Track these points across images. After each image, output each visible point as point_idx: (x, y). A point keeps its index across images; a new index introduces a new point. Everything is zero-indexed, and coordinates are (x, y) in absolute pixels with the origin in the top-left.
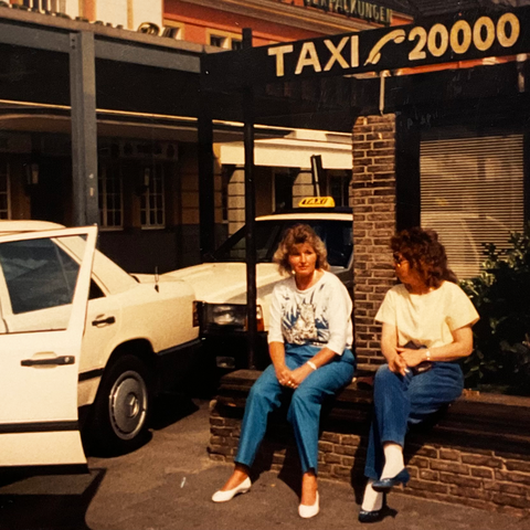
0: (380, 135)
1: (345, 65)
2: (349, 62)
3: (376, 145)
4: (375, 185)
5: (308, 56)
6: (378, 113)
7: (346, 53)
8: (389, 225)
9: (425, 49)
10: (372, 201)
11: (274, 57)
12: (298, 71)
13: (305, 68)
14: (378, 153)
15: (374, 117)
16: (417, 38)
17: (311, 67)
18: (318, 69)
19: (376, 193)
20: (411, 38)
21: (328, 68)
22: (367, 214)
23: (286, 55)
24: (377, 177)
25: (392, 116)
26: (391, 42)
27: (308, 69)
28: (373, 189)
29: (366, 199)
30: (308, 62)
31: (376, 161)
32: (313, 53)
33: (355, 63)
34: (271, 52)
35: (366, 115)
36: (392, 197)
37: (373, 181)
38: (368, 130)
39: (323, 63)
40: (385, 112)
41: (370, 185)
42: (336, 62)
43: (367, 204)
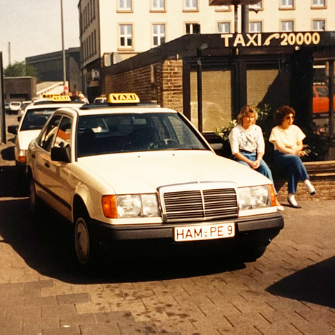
0: (176, 69)
1: (255, 44)
2: (257, 43)
3: (174, 73)
4: (174, 90)
5: (239, 40)
6: (176, 59)
7: (256, 40)
8: (180, 107)
9: (287, 41)
10: (173, 97)
11: (224, 39)
12: (235, 45)
13: (238, 44)
14: (175, 76)
15: (173, 61)
16: (284, 37)
17: (241, 44)
18: (244, 45)
19: (174, 93)
20: (282, 37)
21: (248, 45)
22: (170, 103)
23: (229, 38)
24: (175, 87)
25: (181, 61)
26: (274, 38)
27: (239, 45)
28: (173, 92)
29: (169, 96)
30: (239, 42)
31: (174, 80)
32: (242, 39)
33: (260, 44)
34: (222, 36)
35: (169, 60)
36: (182, 95)
37: (173, 88)
38: (170, 66)
39: (246, 43)
40: (179, 59)
41: (171, 90)
42: (252, 44)
43: (170, 99)
